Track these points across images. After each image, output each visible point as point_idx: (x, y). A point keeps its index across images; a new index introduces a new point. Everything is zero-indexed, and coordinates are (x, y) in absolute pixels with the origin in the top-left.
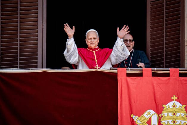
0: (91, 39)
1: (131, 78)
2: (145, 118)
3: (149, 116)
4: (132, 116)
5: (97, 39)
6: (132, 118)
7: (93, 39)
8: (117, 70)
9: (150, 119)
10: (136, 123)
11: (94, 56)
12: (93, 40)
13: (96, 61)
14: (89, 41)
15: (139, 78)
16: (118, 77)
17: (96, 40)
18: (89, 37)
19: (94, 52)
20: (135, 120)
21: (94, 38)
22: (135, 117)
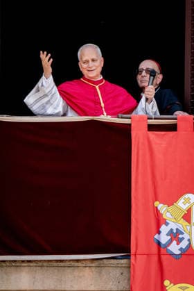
0: (87, 62)
1: (156, 134)
2: (180, 209)
3: (187, 205)
4: (157, 204)
5: (99, 61)
6: (157, 208)
7: (90, 62)
8: (130, 118)
9: (189, 210)
10: (164, 217)
11: (98, 95)
12: (91, 64)
13: (103, 105)
14: (85, 66)
15: (171, 134)
16: (132, 132)
17: (97, 64)
18: (84, 59)
19: (97, 87)
20: (162, 212)
21: (93, 60)
22: (162, 207)
